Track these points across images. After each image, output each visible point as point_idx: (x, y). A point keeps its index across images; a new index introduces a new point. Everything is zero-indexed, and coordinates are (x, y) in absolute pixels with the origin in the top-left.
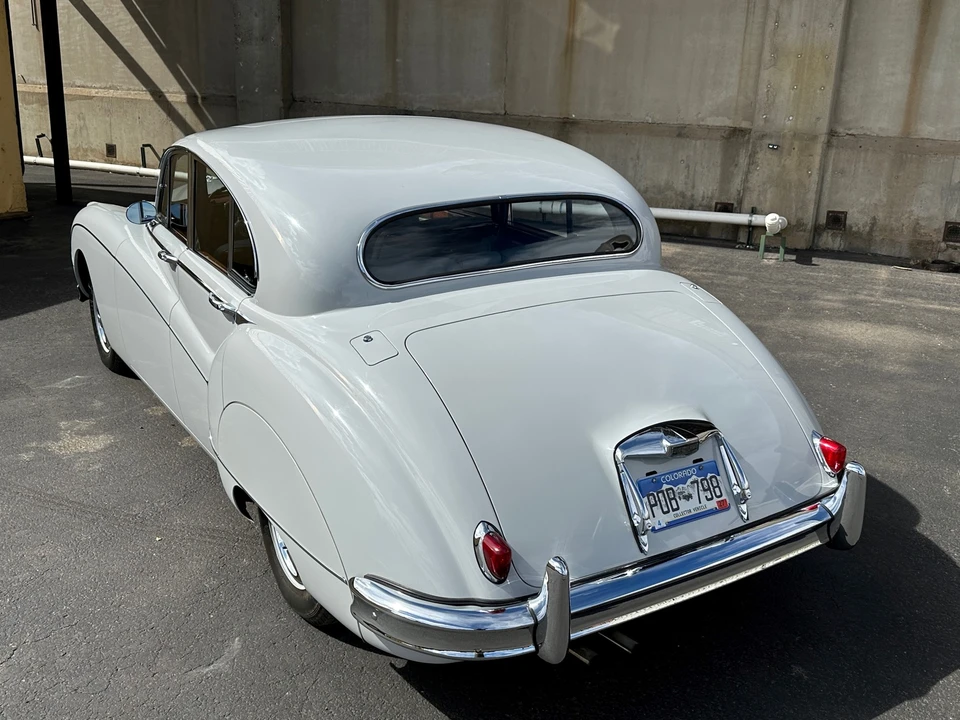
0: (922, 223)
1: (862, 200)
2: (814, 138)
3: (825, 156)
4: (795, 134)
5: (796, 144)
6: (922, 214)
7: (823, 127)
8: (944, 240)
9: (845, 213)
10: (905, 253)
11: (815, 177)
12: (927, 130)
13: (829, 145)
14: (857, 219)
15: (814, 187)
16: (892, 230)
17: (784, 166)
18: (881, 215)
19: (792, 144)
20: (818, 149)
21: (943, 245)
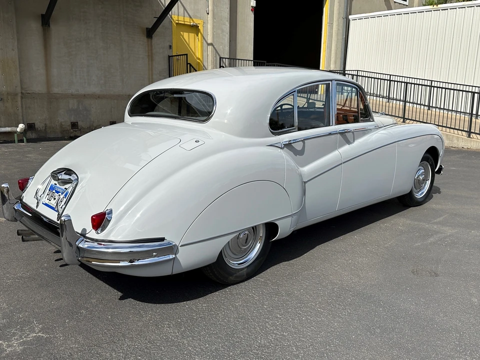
0: (63, 124)
1: (39, 117)
2: (16, 95)
3: (22, 102)
4: (8, 94)
5: (9, 97)
6: (63, 121)
7: (19, 90)
8: (72, 129)
9: (34, 124)
10: (60, 136)
11: (20, 110)
12: (56, 90)
13: (22, 98)
14: (39, 125)
15: (21, 114)
16: (53, 128)
17: (6, 107)
18: (48, 122)
19: (7, 97)
20: (19, 99)
21: (72, 130)
